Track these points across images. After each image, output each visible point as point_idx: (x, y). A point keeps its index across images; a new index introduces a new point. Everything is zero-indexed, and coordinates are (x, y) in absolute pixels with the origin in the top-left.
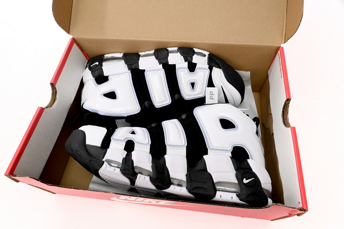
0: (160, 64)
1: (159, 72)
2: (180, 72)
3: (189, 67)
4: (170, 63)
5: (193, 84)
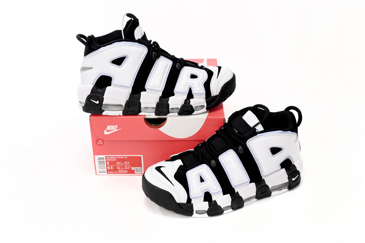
0: (237, 192)
1: (236, 183)
2: (218, 189)
3: (211, 195)
4: (229, 195)
5: (202, 180)
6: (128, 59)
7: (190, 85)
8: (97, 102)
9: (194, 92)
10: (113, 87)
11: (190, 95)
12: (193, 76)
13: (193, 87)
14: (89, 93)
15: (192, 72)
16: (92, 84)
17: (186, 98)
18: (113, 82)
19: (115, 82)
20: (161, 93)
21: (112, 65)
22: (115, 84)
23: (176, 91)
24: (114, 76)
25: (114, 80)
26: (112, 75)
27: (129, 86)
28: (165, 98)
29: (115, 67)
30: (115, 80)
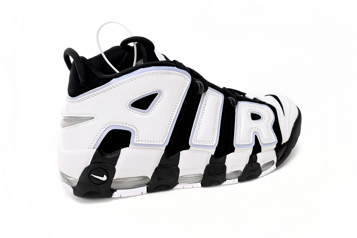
6: (161, 96)
7: (254, 131)
8: (105, 178)
9: (261, 142)
10: (133, 148)
11: (257, 148)
12: (255, 117)
13: (259, 133)
14: (89, 164)
15: (252, 111)
16: (93, 147)
17: (251, 153)
18: (134, 139)
19: (138, 139)
20: (213, 149)
21: (132, 110)
22: (138, 142)
23: (237, 143)
24: (135, 130)
25: (136, 136)
26: (133, 128)
27: (161, 143)
28: (220, 157)
29: (138, 113)
30: (138, 136)
